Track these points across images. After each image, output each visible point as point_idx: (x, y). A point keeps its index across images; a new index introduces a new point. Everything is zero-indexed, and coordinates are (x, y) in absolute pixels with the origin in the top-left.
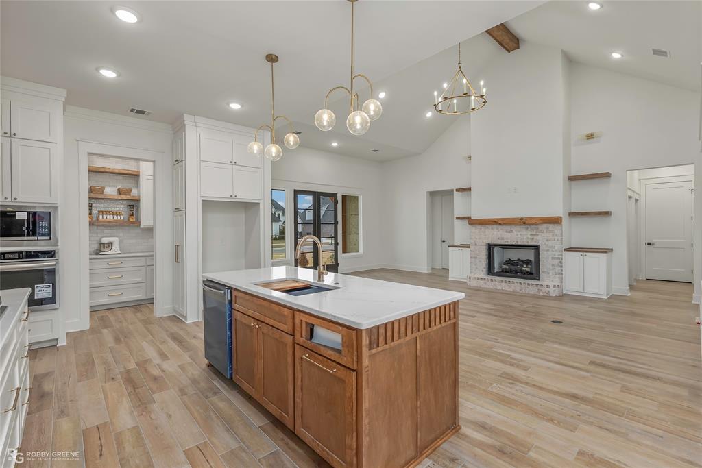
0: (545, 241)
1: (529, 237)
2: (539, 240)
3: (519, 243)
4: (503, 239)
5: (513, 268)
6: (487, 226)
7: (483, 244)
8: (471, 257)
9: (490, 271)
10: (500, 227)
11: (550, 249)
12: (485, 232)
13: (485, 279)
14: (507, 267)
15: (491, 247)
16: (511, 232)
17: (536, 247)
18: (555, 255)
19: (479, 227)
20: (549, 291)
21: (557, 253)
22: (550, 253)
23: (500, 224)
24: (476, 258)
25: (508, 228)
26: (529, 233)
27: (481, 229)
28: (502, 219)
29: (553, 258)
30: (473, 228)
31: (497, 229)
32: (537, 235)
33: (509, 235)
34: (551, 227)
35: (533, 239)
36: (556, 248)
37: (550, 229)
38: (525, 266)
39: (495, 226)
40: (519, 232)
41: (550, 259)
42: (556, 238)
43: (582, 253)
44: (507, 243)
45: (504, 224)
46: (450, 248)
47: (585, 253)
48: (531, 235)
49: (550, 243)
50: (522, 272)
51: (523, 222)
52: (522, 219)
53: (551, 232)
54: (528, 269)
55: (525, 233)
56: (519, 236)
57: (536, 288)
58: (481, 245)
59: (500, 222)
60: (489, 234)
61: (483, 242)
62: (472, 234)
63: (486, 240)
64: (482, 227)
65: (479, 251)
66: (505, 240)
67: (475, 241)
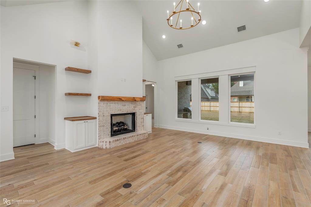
1: (133, 108)
2: (137, 110)
4: (121, 110)
6: (112, 102)
12: (110, 106)
15: (113, 116)
16: (125, 105)
17: (134, 114)
19: (106, 102)
21: (143, 116)
22: (140, 116)
24: (103, 126)
26: (133, 106)
27: (107, 104)
29: (141, 118)
31: (118, 104)
32: (136, 107)
33: (124, 107)
35: (134, 109)
36: (142, 113)
37: (141, 104)
40: (129, 105)
44: (123, 113)
45: (125, 100)
47: (147, 115)
52: (134, 98)
55: (131, 106)
56: (129, 108)
58: (107, 116)
59: (123, 99)
60: (113, 107)
61: (109, 114)
62: (101, 107)
63: (111, 112)
64: (108, 103)
65: (106, 121)
66: (122, 111)
67: (103, 113)
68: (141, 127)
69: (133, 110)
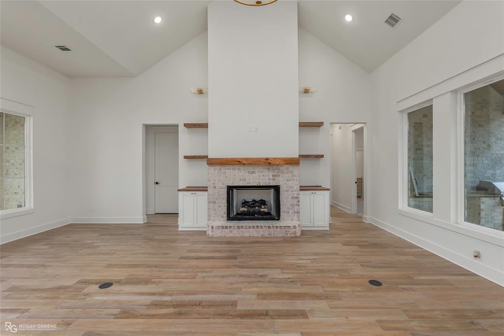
0: (285, 181)
1: (271, 178)
2: (280, 181)
3: (262, 185)
4: (245, 180)
5: (251, 210)
6: (228, 167)
7: (222, 186)
8: (209, 202)
9: (229, 215)
10: (242, 168)
11: (290, 189)
12: (226, 172)
14: (246, 209)
15: (230, 189)
16: (254, 172)
17: (277, 189)
18: (294, 194)
19: (218, 167)
20: (295, 232)
21: (296, 193)
22: (290, 192)
23: (245, 164)
24: (215, 202)
25: (251, 169)
26: (271, 174)
27: (221, 169)
28: (247, 159)
29: (292, 198)
30: (212, 168)
31: (239, 169)
32: (279, 176)
33: (252, 176)
34: (291, 168)
35: (274, 179)
36: (295, 188)
37: (290, 170)
38: (263, 207)
39: (236, 167)
40: (262, 172)
41: (290, 199)
42: (295, 178)
43: (312, 192)
44: (249, 185)
46: (180, 193)
47: (315, 192)
48: (273, 176)
49: (290, 183)
50: (260, 213)
51: (268, 163)
52: (267, 159)
53: (291, 172)
54: (266, 210)
55: (267, 174)
56: (262, 177)
57: (284, 230)
58: (221, 188)
59: (244, 162)
60: (230, 175)
61: (223, 184)
62: (209, 175)
63: (227, 182)
64: (222, 168)
65: (218, 195)
66: (247, 182)
67: (213, 183)
68: (290, 213)
69: (271, 182)
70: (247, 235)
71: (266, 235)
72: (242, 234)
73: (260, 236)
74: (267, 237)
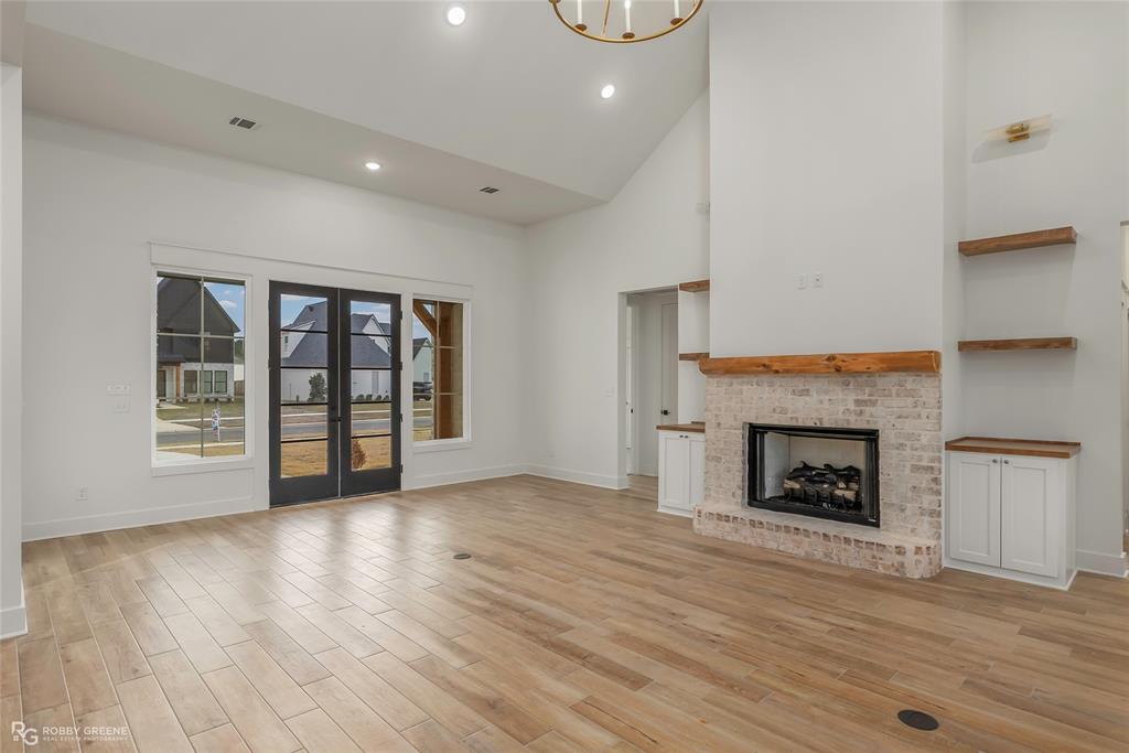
0: (892, 419)
1: (852, 407)
2: (878, 416)
3: (826, 425)
4: (784, 411)
5: (811, 489)
6: (746, 379)
7: (734, 424)
8: (707, 458)
9: (754, 496)
10: (778, 380)
11: (909, 443)
12: (741, 391)
13: (735, 518)
14: (797, 486)
15: (756, 433)
16: (806, 392)
17: (871, 437)
18: (920, 459)
19: (726, 379)
20: (902, 565)
21: (926, 455)
22: (908, 452)
23: (777, 372)
24: (718, 459)
25: (799, 383)
26: (852, 397)
27: (731, 384)
28: (783, 359)
29: (916, 469)
30: (714, 381)
31: (770, 385)
32: (874, 403)
33: (801, 402)
34: (910, 382)
35: (861, 413)
36: (924, 440)
37: (909, 386)
38: (842, 485)
39: (765, 378)
40: (826, 392)
41: (907, 471)
42: (924, 413)
43: (998, 457)
44: (794, 424)
45: (787, 371)
46: (663, 434)
47: (1005, 457)
48: (858, 402)
49: (908, 426)
50: (833, 499)
51: (838, 368)
52: (831, 358)
53: (911, 393)
54: (850, 495)
55: (841, 396)
56: (826, 405)
57: (867, 553)
58: (731, 427)
59: (776, 366)
60: (752, 398)
61: (735, 420)
62: (709, 397)
63: (743, 414)
64: (735, 381)
65: (726, 442)
66: (789, 415)
67: (716, 416)
68: (908, 512)
69: (853, 418)
70: (772, 545)
71: (819, 555)
72: (759, 541)
73: (803, 554)
74: (819, 562)
